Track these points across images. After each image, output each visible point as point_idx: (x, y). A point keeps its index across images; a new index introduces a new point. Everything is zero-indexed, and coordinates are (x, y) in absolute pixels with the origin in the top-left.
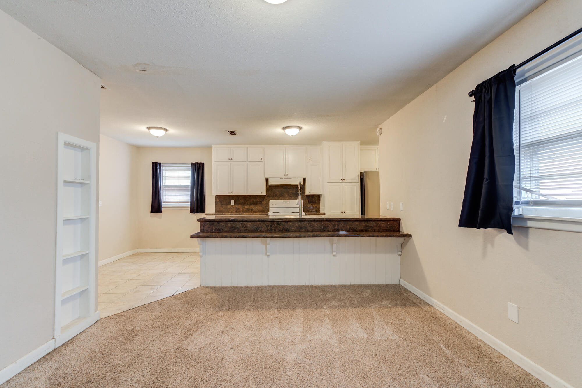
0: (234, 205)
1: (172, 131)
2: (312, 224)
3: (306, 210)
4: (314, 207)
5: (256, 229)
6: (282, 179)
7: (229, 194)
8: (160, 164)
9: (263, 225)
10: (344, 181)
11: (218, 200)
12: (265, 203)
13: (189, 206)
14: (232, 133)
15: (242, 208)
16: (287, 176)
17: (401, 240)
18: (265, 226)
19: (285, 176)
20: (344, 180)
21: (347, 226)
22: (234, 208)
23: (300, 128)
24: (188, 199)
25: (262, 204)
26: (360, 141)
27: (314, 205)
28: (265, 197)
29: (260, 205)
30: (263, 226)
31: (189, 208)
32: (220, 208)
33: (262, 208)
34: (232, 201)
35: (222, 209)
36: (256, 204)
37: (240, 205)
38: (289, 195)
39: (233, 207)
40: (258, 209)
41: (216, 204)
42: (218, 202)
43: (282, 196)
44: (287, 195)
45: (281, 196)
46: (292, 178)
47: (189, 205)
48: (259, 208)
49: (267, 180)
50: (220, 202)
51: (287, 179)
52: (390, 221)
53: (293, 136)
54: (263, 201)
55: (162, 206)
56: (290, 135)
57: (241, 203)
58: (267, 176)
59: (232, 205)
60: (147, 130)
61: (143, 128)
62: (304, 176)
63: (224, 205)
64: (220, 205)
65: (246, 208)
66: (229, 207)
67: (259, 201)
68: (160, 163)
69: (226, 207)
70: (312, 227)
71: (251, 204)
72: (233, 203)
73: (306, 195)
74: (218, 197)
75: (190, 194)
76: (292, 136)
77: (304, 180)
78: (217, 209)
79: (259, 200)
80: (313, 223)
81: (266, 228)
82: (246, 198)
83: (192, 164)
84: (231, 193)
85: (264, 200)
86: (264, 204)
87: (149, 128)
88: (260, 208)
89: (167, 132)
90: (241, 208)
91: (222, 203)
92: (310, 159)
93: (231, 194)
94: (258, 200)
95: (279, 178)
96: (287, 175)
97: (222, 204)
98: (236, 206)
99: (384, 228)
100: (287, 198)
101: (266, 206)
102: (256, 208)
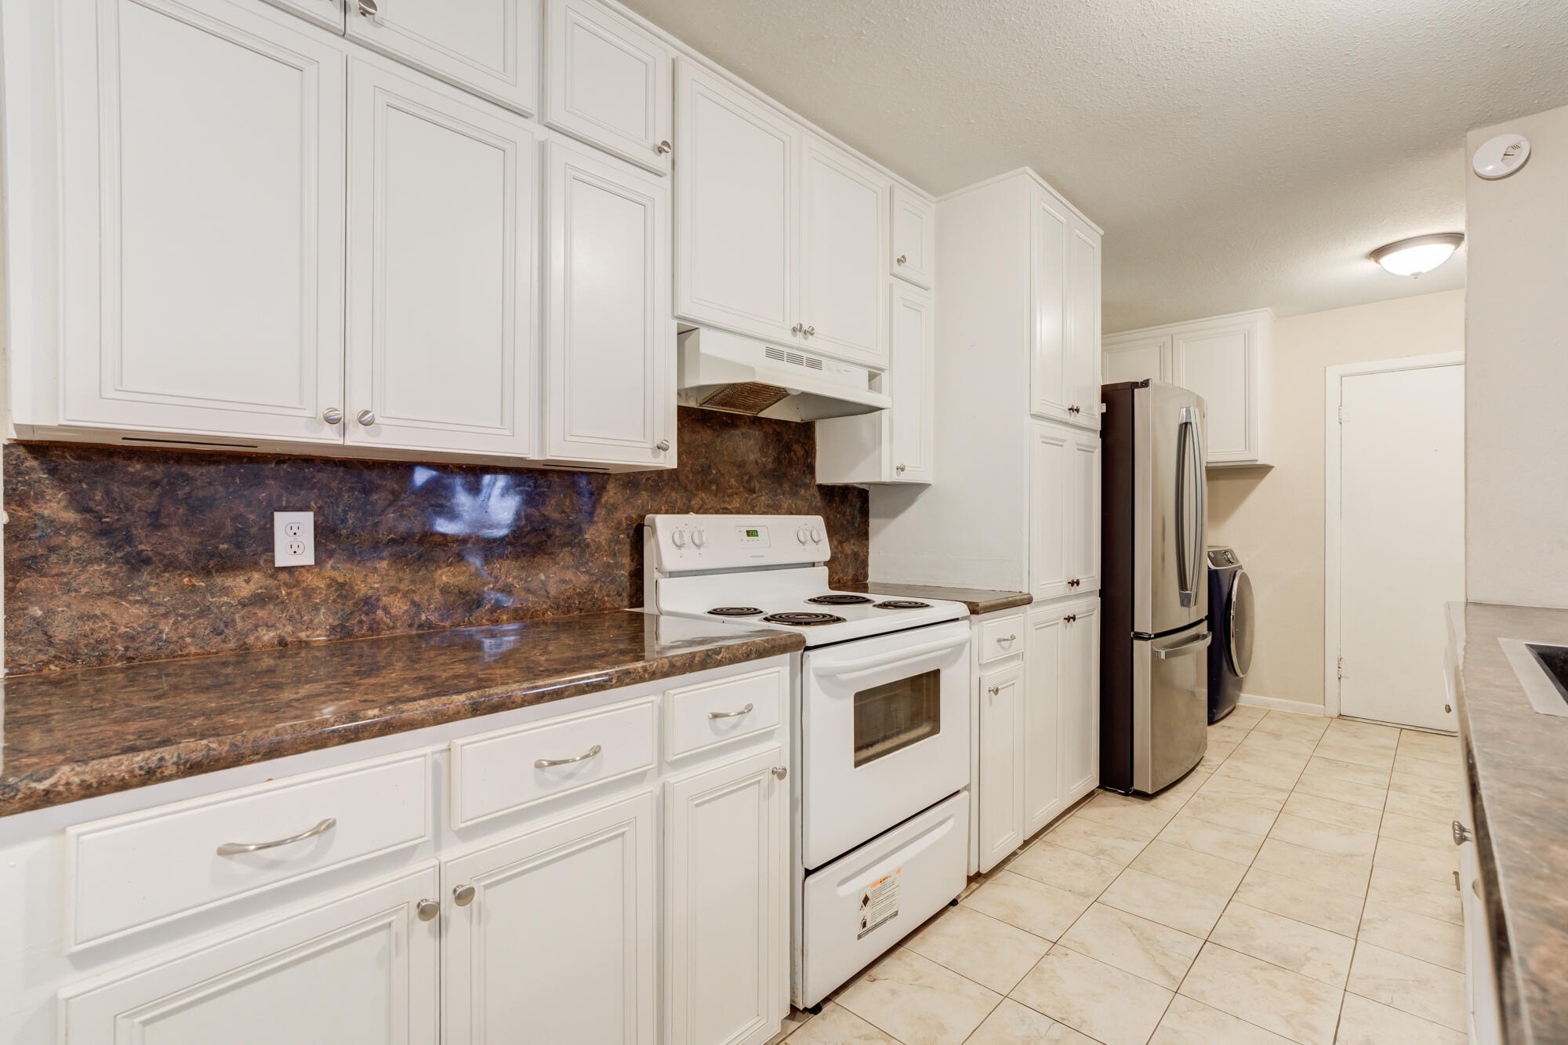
0: (307, 558)
11: (58, 509)
12: (602, 539)
15: (405, 595)
16: (801, 341)
22: (309, 593)
25: (584, 546)
29: (565, 556)
32: (101, 607)
34: (281, 519)
35: (130, 613)
37: (384, 565)
38: (746, 478)
39: (297, 584)
42: (70, 529)
43: (711, 482)
45: (704, 486)
48: (564, 581)
50: (105, 532)
54: (591, 517)
57: (393, 541)
59: (283, 558)
63: (172, 564)
64: (94, 574)
66: (242, 585)
67: (557, 523)
69: (205, 591)
72: (294, 541)
74: (51, 468)
79: (556, 516)
85: (601, 512)
86: (599, 548)
88: (569, 575)
90: (393, 590)
91: (109, 541)
94: (551, 510)
97: (138, 563)
98: (339, 570)
100: (736, 503)
101: (608, 565)
102: (534, 585)
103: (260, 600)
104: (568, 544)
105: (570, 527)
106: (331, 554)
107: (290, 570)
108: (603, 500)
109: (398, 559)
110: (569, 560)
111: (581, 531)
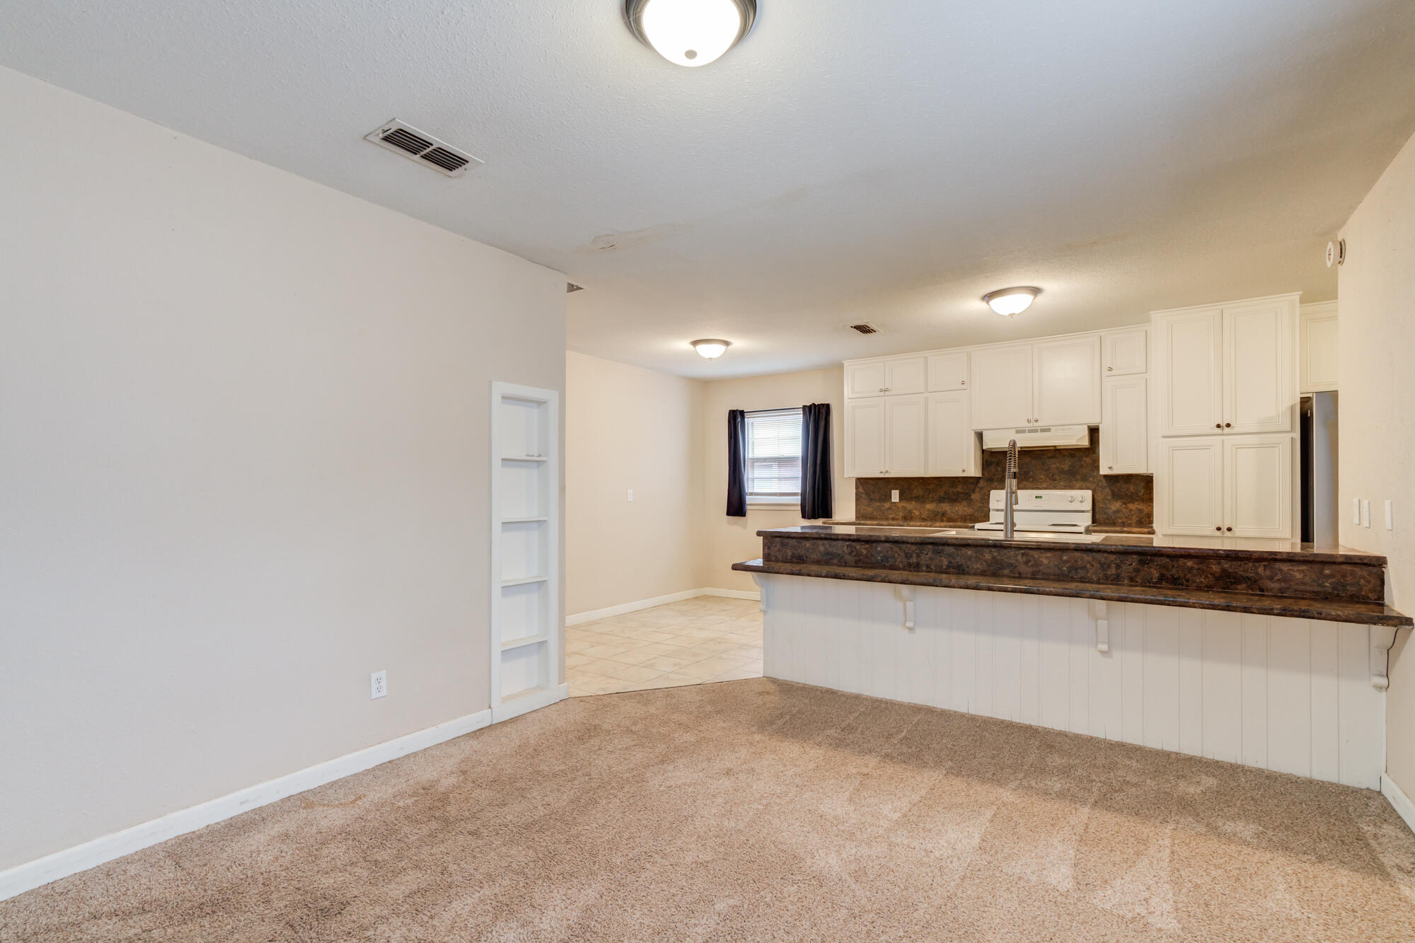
0: (898, 500)
1: (738, 343)
2: (1034, 558)
3: (1099, 519)
4: (1131, 511)
5: (882, 561)
6: (1023, 431)
7: (882, 476)
8: (742, 413)
9: (896, 552)
10: (1227, 430)
11: (861, 490)
12: (977, 498)
13: (800, 502)
14: (864, 329)
15: (919, 511)
16: (1036, 424)
17: (1382, 633)
18: (904, 556)
19: (1030, 425)
20: (1228, 425)
21: (1152, 570)
22: (898, 508)
23: (1036, 291)
24: (796, 487)
25: (971, 500)
26: (1301, 293)
27: (1131, 506)
28: (978, 482)
29: (965, 503)
30: (899, 555)
31: (799, 508)
32: (866, 507)
33: (969, 511)
34: (892, 491)
35: (870, 510)
36: (954, 500)
37: (913, 503)
38: (1051, 475)
39: (896, 506)
40: (960, 513)
41: (857, 500)
42: (862, 493)
43: (1030, 478)
44: (1042, 477)
46: (1052, 428)
47: (798, 500)
48: (964, 511)
49: (980, 436)
50: (867, 494)
51: (1036, 431)
52: (1334, 563)
53: (1014, 314)
54: (974, 491)
55: (748, 502)
56: (1006, 314)
57: (915, 498)
58: (979, 428)
59: (893, 500)
60: (691, 347)
61: (683, 345)
62: (1093, 422)
63: (876, 500)
64: (866, 502)
65: (928, 510)
66: (887, 505)
67: (961, 493)
68: (743, 411)
69: (882, 506)
70: (1032, 566)
71: (941, 500)
72: (895, 496)
73: (1106, 476)
74: (861, 482)
75: (800, 475)
76: (1012, 315)
77: (1094, 432)
78: (860, 510)
79: (961, 491)
80: (1036, 554)
81: (904, 560)
82: (930, 484)
83: (804, 407)
84: (887, 472)
85: (977, 490)
86: (975, 500)
87: (695, 343)
88: (966, 509)
89: (730, 347)
90: (916, 509)
91: (870, 495)
92: (1110, 369)
93: (887, 476)
94: (959, 489)
95: (1014, 430)
96: (1036, 421)
97: (871, 500)
98: (904, 504)
99: (1308, 588)
101: (981, 507)
102: (954, 511)
103: (890, 509)
104: (966, 499)
105: (966, 494)
106: (902, 500)
107: (895, 503)
108: (979, 485)
109: (916, 501)
110: (966, 504)
111: (970, 495)
